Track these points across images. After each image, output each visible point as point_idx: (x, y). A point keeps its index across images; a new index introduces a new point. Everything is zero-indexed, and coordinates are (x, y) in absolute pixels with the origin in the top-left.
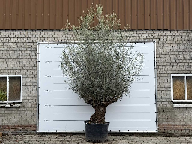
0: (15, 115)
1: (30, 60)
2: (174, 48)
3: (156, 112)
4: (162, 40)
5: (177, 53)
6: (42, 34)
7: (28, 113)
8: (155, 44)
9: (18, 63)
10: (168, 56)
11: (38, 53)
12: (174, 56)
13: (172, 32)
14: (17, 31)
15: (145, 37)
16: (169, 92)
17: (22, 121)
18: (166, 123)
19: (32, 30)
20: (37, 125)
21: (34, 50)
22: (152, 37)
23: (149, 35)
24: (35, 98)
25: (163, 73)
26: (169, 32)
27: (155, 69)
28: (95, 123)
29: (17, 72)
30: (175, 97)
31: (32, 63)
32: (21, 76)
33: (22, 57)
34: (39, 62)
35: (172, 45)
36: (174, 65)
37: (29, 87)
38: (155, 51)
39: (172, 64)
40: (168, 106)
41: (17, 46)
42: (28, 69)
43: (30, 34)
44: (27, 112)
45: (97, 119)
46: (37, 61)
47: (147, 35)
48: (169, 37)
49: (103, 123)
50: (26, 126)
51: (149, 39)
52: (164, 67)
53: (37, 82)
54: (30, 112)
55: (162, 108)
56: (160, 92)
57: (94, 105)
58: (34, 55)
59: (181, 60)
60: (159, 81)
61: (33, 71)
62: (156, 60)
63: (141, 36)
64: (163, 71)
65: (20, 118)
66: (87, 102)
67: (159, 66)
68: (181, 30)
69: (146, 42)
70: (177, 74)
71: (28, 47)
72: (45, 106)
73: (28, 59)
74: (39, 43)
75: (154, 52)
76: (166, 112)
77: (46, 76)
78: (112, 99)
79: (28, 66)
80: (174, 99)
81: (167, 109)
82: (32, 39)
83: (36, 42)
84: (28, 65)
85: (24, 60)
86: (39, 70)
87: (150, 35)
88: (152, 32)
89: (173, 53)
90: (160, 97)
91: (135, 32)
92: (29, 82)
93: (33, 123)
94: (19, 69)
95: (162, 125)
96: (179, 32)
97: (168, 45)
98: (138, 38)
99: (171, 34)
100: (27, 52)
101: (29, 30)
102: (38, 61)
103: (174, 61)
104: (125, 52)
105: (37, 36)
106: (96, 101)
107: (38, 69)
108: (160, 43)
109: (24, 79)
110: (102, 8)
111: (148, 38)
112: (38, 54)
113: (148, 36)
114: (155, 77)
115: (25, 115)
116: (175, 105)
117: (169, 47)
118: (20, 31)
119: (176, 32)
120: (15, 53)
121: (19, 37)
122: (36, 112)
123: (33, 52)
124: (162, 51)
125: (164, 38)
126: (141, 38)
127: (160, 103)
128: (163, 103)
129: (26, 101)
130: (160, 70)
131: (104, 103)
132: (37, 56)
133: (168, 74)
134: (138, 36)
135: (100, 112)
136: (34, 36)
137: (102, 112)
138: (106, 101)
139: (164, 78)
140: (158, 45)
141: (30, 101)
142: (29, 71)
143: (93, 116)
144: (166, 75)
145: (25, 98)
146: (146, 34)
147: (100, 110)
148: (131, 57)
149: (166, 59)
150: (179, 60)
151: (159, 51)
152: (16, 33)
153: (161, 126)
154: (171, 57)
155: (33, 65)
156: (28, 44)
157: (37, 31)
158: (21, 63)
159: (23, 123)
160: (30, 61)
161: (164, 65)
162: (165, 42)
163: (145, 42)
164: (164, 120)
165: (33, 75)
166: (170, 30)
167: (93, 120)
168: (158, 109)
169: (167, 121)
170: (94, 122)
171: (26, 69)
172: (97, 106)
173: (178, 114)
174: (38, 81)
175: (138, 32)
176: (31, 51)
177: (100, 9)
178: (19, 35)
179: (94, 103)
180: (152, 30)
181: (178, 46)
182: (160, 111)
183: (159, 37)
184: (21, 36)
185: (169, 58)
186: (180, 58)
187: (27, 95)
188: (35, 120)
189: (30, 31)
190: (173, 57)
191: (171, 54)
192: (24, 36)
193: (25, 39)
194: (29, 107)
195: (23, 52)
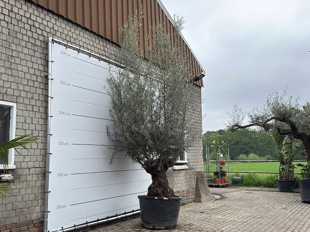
1: (32, 71)
9: (9, 72)
11: (50, 60)
21: (39, 50)
24: (40, 158)
29: (6, 93)
31: (34, 78)
32: (14, 105)
33: (18, 61)
34: (51, 79)
37: (29, 133)
42: (27, 92)
43: (32, 12)
44: (23, 192)
50: (21, 225)
54: (29, 191)
58: (39, 61)
61: (36, 97)
65: (9, 207)
71: (29, 42)
73: (29, 67)
74: (52, 40)
77: (61, 112)
79: (28, 85)
82: (35, 25)
83: (42, 34)
84: (28, 81)
85: (20, 68)
86: (51, 97)
92: (29, 120)
93: (34, 217)
94: (10, 88)
100: (26, 51)
101: (31, 3)
102: (50, 77)
105: (45, 23)
107: (50, 95)
109: (20, 113)
112: (50, 63)
120: (3, 46)
121: (12, 11)
123: (37, 55)
129: (24, 165)
132: (44, 66)
136: (40, 20)
141: (31, 165)
142: (30, 96)
145: (21, 159)
155: (36, 84)
156: (30, 34)
157: (44, 12)
158: (15, 73)
159: (15, 220)
160: (31, 75)
165: (36, 105)
171: (24, 91)
174: (49, 122)
176: (34, 51)
178: (12, 5)
187: (25, 152)
192: (21, 13)
193: (24, 20)
194: (28, 180)
195: (19, 49)
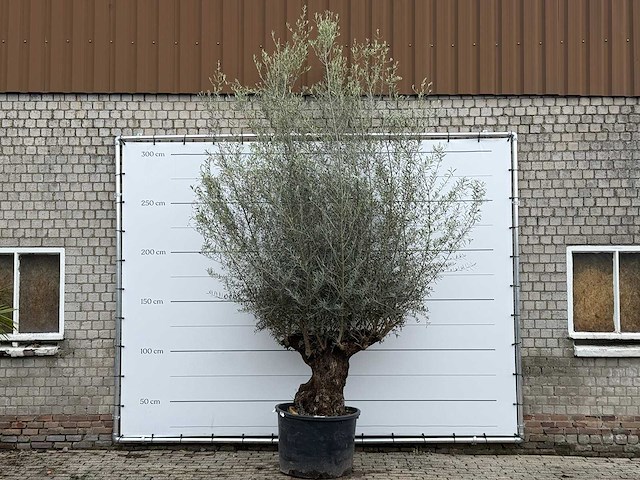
0: (40, 381)
1: (92, 197)
2: (579, 156)
3: (516, 374)
4: (538, 130)
5: (589, 175)
6: (130, 107)
7: (85, 376)
8: (515, 143)
9: (51, 206)
10: (556, 184)
11: (118, 172)
12: (579, 184)
13: (574, 102)
14: (45, 98)
15: (480, 121)
16: (560, 305)
17: (65, 402)
18: (548, 410)
19: (99, 94)
20: (117, 418)
21: (105, 161)
22: (503, 121)
23: (495, 114)
24: (109, 325)
25: (540, 244)
26: (561, 102)
27: (513, 228)
28: (312, 414)
29: (47, 236)
30: (580, 322)
31: (97, 206)
32: (62, 251)
33: (65, 187)
34: (121, 202)
35: (572, 146)
36: (577, 216)
37: (88, 288)
38: (516, 167)
39: (571, 213)
40: (558, 352)
41: (46, 148)
42: (83, 229)
43: (90, 107)
44: (80, 372)
45: (317, 400)
46: (114, 202)
47: (487, 112)
48: (562, 119)
49: (339, 412)
50: (78, 419)
51: (495, 127)
52: (543, 222)
53: (116, 270)
54: (93, 372)
55: (537, 359)
56: (529, 306)
57: (308, 353)
58: (105, 178)
59: (602, 197)
60: (527, 268)
61: (100, 233)
62: (516, 200)
63: (469, 116)
64: (540, 236)
65: (57, 391)
66: (283, 343)
67: (528, 219)
68: (601, 97)
69: (485, 137)
70: (587, 244)
71: (85, 154)
72: (142, 351)
73: (85, 192)
74: (121, 140)
75: (512, 170)
76: (549, 374)
77: (144, 252)
78: (368, 333)
79: (84, 219)
80: (576, 330)
81: (553, 361)
82: (97, 124)
83: (110, 135)
84: (84, 213)
85: (69, 196)
86: (121, 231)
87: (498, 112)
88: (503, 103)
89: (575, 175)
90: (528, 324)
91: (448, 104)
92: (87, 269)
93: (102, 410)
94: (53, 228)
95: (537, 417)
96: (597, 102)
97: (559, 148)
98: (456, 122)
99: (567, 110)
100: (79, 169)
101: (87, 94)
102: (118, 200)
103: (578, 203)
104: (415, 172)
105: (116, 115)
106: (313, 338)
107: (118, 229)
108: (532, 139)
109: (72, 260)
110: (334, 24)
111: (491, 121)
112: (118, 178)
113: (492, 116)
114: (513, 257)
115: (74, 381)
116: (581, 350)
117: (560, 154)
118: (57, 98)
119: (585, 102)
120: (39, 173)
121: (52, 118)
122: (111, 373)
123: (101, 169)
124: (536, 166)
125: (544, 123)
126: (468, 122)
127: (529, 343)
128: (540, 343)
129: (79, 334)
130: (528, 231)
131: (342, 346)
132: (114, 183)
133: (556, 245)
134: (458, 117)
135: (327, 376)
136: (104, 115)
137: (334, 377)
138: (347, 339)
139: (544, 259)
140: (523, 148)
141: (93, 334)
142: (87, 233)
143: (303, 388)
144: (550, 250)
145: (76, 325)
146: (484, 109)
147: (327, 368)
148: (434, 189)
149: (551, 193)
150: (595, 198)
151: (527, 166)
152: (41, 105)
153: (533, 420)
154: (567, 189)
155: (100, 214)
156: (85, 142)
157: (114, 98)
158: (61, 205)
159: (68, 410)
160: (90, 202)
161: (542, 217)
162: (547, 138)
163: (479, 137)
164: (543, 399)
165: (100, 246)
166: (566, 97)
167: (304, 402)
168: (523, 363)
169: (553, 403)
170: (307, 410)
171: (78, 228)
172: (317, 356)
173: (590, 382)
174: (119, 269)
175: (458, 103)
176: (95, 165)
177: (328, 27)
178: (53, 111)
179: (308, 346)
180: (506, 96)
181: (590, 150)
182: (529, 368)
183: (526, 121)
184: (59, 115)
185: (561, 193)
186: (597, 193)
187: (81, 316)
188: (109, 399)
189: (91, 98)
190: (575, 188)
191: (568, 176)
192: (70, 115)
193: (74, 124)
194: (89, 355)
195: (67, 169)
